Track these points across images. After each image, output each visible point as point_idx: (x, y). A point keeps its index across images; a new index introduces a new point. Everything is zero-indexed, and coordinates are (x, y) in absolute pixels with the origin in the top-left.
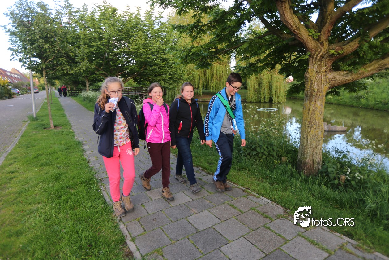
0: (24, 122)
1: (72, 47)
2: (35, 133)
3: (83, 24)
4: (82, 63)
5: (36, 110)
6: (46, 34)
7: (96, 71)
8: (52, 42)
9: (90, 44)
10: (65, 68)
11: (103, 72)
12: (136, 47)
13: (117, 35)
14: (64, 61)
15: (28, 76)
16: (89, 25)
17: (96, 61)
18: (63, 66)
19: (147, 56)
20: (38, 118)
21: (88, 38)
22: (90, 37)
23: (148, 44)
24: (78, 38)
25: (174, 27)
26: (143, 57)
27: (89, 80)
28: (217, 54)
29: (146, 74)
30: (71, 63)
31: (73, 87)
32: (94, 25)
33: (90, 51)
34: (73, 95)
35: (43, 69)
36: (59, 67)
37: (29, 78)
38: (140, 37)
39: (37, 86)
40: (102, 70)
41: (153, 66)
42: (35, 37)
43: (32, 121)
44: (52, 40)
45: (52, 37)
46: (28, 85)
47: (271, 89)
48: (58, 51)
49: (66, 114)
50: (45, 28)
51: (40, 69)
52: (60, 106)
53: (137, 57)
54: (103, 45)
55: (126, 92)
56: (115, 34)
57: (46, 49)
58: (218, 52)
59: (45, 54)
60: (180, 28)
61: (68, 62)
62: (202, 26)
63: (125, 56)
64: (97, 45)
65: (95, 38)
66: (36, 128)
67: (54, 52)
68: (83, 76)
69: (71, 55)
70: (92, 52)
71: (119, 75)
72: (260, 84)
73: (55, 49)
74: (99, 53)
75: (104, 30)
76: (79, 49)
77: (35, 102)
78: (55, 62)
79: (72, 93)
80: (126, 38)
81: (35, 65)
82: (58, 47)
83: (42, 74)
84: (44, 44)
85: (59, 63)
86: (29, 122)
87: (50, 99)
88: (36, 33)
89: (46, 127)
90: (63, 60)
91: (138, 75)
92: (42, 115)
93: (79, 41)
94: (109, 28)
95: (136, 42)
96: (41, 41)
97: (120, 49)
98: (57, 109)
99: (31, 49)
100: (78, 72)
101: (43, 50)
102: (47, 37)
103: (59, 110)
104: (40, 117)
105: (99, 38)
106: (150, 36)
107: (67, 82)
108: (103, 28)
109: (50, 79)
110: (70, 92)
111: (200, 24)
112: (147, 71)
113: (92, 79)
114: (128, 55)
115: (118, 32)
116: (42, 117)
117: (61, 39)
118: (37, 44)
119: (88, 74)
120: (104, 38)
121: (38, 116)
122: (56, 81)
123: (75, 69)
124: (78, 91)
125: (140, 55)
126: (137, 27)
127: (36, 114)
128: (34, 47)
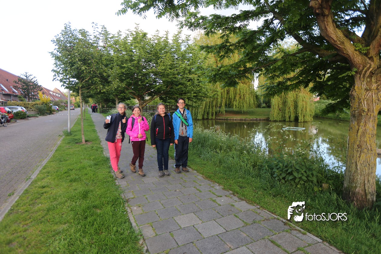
0: (59, 137)
1: (106, 68)
2: (68, 147)
3: (117, 48)
4: (113, 83)
5: (71, 125)
6: (84, 57)
7: (125, 90)
8: (89, 64)
9: (121, 65)
10: (98, 87)
11: (133, 91)
12: (163, 68)
13: (146, 56)
14: (97, 81)
15: (67, 94)
16: (122, 49)
17: (126, 81)
18: (96, 86)
19: (174, 76)
20: (72, 133)
21: (121, 60)
22: (122, 59)
23: (175, 65)
24: (111, 60)
25: (202, 48)
26: (169, 77)
27: (118, 98)
28: (246, 73)
29: (172, 92)
30: (104, 83)
31: (104, 104)
32: (126, 48)
33: (121, 72)
34: (104, 112)
35: (80, 88)
36: (94, 86)
37: (67, 96)
38: (167, 58)
39: (73, 103)
40: (131, 89)
41: (179, 85)
42: (75, 59)
43: (66, 136)
44: (89, 62)
45: (89, 60)
46: (66, 103)
47: (297, 108)
48: (94, 72)
49: (97, 129)
50: (84, 52)
51: (77, 88)
52: (92, 122)
53: (164, 77)
54: (133, 66)
55: (151, 110)
56: (144, 56)
57: (83, 71)
58: (247, 70)
59: (82, 75)
60: (208, 49)
61: (101, 82)
62: (231, 45)
63: (153, 76)
64: (128, 66)
65: (126, 60)
66: (69, 143)
67: (90, 72)
68: (114, 95)
69: (105, 75)
70: (123, 73)
71: (147, 94)
72: (285, 103)
73: (91, 70)
74: (129, 73)
75: (135, 53)
76: (112, 70)
77: (70, 118)
78: (90, 82)
79: (103, 110)
80: (155, 59)
81: (73, 84)
82: (94, 68)
83: (78, 92)
84: (82, 65)
85: (94, 82)
86: (64, 137)
87: (84, 115)
88: (76, 56)
89: (77, 142)
90: (97, 79)
91: (164, 94)
92: (75, 130)
93: (113, 63)
94: (139, 50)
95: (164, 63)
96: (79, 63)
97: (148, 69)
98: (89, 125)
99: (70, 70)
100: (110, 91)
101: (80, 71)
102: (85, 60)
103: (91, 126)
104: (74, 132)
105: (130, 60)
106: (177, 57)
107: (99, 100)
108: (134, 51)
109: (85, 97)
110: (101, 109)
111: (228, 44)
112: (172, 90)
113: (121, 97)
114: (155, 75)
115: (147, 54)
116: (76, 132)
117: (97, 61)
118: (76, 66)
119: (118, 93)
120: (135, 60)
121: (72, 131)
122: (90, 100)
123: (108, 88)
124: (108, 109)
125: (167, 75)
126: (165, 49)
127: (70, 129)
128: (73, 69)
